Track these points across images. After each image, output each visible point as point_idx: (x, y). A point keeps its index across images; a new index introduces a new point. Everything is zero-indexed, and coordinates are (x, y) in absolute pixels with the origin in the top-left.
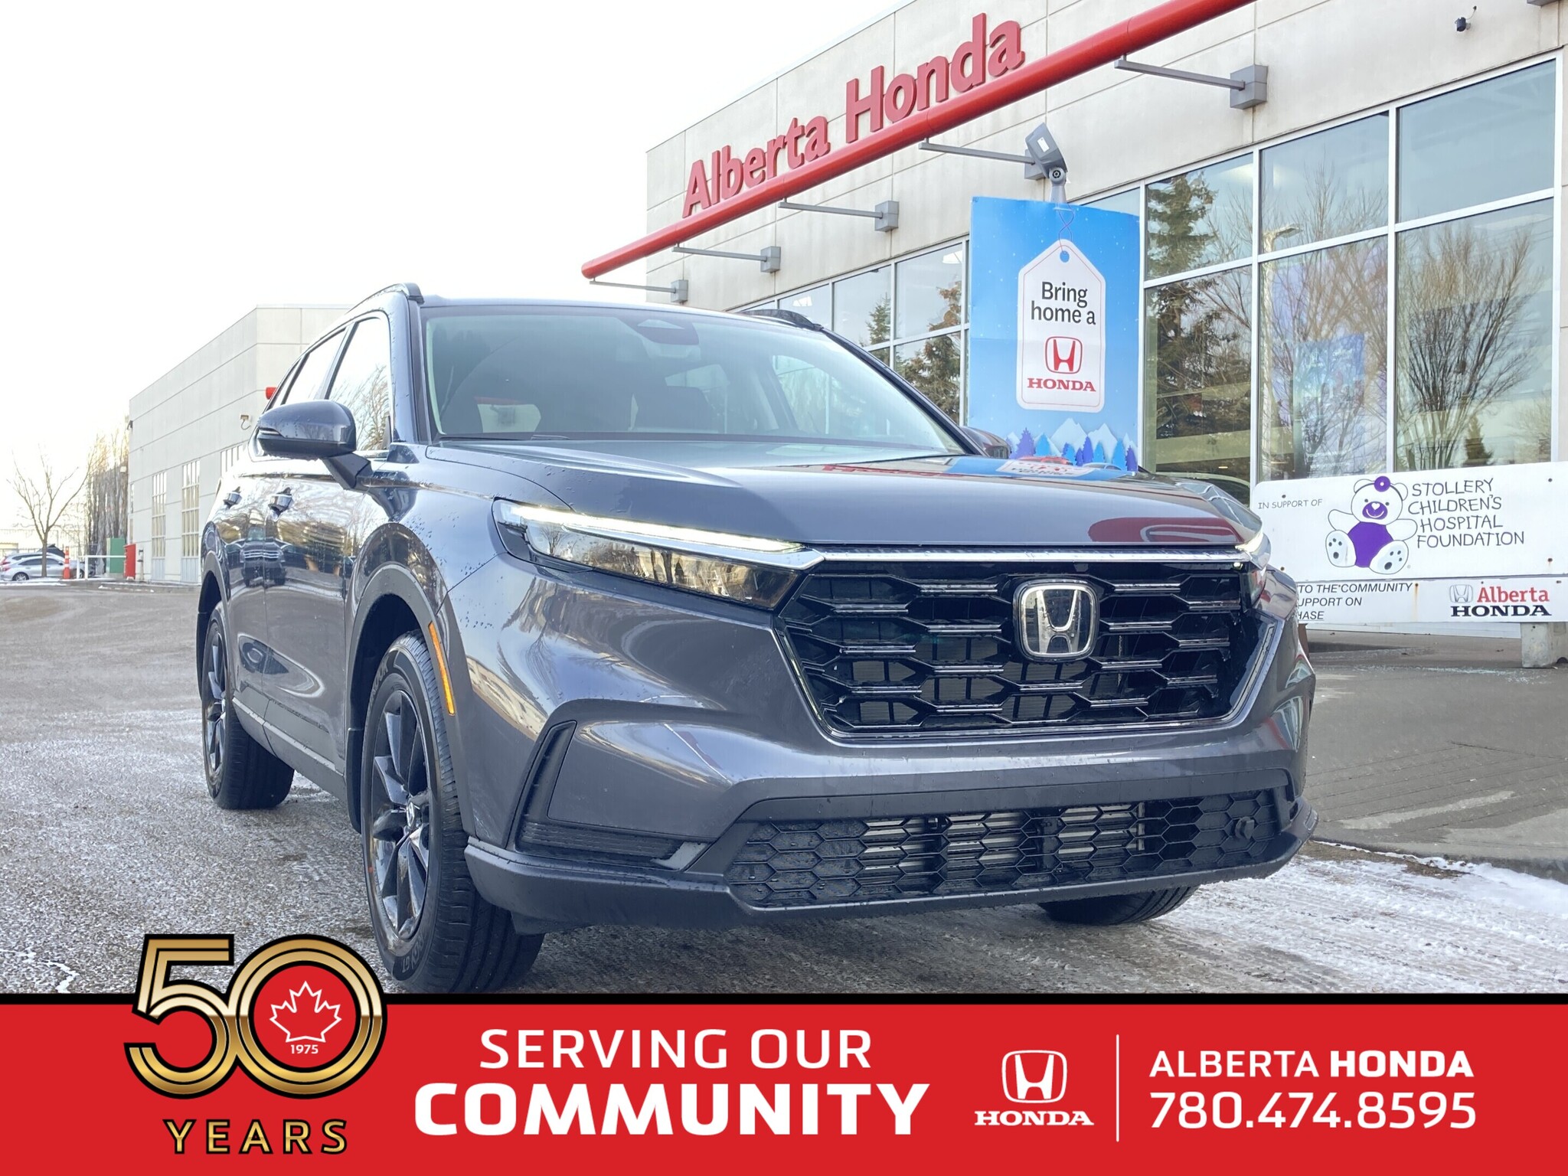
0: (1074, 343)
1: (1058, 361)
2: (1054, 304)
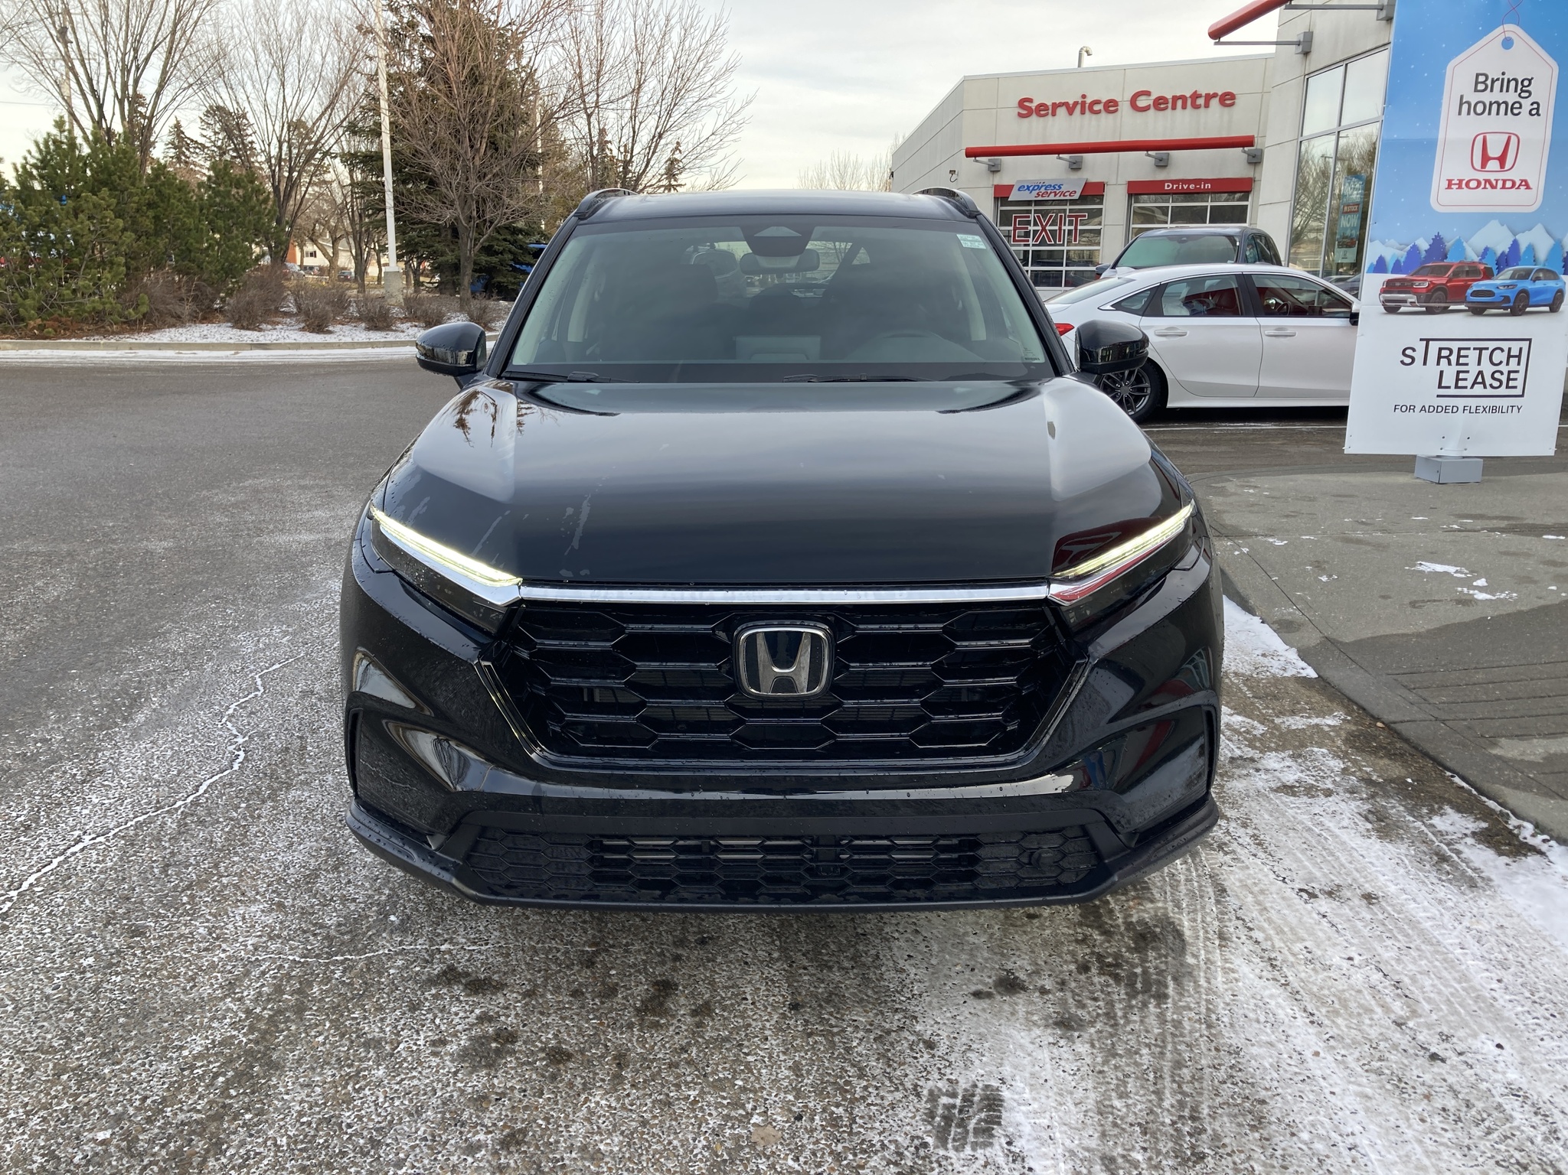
0: (1509, 139)
1: (1486, 159)
2: (1487, 97)
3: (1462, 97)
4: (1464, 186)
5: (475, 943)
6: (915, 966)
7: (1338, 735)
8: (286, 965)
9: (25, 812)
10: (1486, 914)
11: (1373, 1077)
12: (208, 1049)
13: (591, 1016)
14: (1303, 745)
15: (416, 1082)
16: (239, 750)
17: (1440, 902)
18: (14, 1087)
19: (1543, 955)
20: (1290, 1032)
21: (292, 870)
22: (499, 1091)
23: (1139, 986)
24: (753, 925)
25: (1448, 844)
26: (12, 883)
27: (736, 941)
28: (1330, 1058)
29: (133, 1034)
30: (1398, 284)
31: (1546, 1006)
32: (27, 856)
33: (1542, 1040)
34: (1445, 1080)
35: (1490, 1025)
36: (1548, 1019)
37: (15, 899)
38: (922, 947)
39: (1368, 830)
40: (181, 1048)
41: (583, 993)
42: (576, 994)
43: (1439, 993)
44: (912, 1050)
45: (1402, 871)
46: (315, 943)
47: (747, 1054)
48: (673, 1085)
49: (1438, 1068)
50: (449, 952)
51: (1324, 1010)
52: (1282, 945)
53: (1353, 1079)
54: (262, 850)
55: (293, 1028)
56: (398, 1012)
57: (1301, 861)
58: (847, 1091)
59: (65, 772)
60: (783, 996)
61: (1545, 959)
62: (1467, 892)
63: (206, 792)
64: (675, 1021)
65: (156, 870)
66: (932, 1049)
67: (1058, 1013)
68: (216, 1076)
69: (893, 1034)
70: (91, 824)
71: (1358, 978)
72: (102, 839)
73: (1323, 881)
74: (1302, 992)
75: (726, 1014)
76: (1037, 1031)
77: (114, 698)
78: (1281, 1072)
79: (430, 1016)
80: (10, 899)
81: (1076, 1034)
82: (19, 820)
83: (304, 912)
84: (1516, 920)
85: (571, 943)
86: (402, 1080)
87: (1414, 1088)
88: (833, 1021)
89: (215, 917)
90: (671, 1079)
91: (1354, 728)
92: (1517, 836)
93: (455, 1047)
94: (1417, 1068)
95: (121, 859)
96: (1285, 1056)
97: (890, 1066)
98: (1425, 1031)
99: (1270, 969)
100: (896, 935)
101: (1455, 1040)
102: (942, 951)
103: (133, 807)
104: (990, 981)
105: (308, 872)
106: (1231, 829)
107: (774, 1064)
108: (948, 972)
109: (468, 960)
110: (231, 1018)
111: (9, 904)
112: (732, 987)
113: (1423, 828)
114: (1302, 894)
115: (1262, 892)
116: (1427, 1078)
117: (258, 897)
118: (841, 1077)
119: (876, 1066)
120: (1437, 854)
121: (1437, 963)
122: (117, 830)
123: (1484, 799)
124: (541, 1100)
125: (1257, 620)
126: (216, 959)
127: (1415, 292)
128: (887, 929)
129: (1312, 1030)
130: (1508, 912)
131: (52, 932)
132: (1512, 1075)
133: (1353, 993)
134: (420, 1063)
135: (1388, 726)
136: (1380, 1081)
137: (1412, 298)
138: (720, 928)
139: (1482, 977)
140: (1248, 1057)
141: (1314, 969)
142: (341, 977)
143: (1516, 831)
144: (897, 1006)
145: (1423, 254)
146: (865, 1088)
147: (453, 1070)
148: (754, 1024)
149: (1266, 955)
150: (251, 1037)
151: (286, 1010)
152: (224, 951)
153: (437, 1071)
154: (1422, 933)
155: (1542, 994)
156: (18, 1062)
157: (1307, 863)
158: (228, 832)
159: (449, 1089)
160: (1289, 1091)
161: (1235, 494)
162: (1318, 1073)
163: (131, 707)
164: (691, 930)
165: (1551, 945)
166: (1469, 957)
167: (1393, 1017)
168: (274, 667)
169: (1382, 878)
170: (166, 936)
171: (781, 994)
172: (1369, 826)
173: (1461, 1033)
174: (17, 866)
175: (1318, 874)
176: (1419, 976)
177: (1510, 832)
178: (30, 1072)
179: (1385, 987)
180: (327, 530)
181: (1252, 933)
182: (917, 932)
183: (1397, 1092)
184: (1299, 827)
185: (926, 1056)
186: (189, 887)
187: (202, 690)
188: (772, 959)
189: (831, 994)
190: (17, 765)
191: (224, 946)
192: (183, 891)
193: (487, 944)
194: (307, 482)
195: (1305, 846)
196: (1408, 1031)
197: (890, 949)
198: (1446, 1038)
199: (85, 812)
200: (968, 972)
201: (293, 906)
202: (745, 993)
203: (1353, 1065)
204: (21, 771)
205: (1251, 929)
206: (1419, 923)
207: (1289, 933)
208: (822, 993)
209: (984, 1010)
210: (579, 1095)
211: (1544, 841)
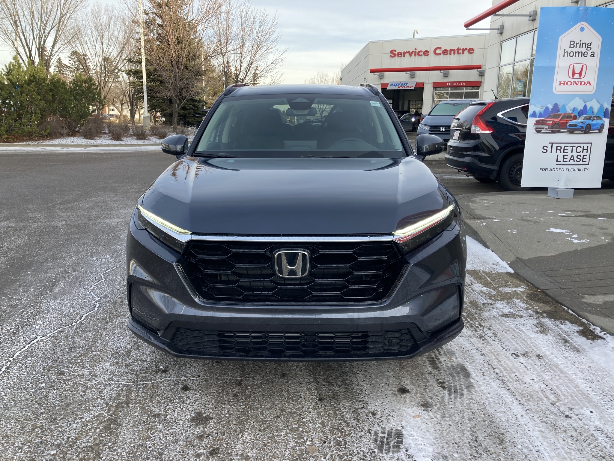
0: (583, 66)
3: (565, 50)
4: (566, 84)
5: (194, 377)
6: (366, 384)
7: (524, 295)
8: (121, 386)
9: (13, 327)
10: (584, 362)
11: (544, 424)
12: (92, 419)
13: (241, 404)
14: (510, 298)
15: (175, 430)
16: (97, 303)
17: (566, 358)
18: (17, 434)
19: (606, 377)
20: (512, 407)
21: (121, 349)
22: (207, 433)
23: (453, 390)
24: (302, 369)
25: (568, 336)
26: (10, 355)
27: (296, 375)
28: (528, 418)
29: (62, 413)
30: (541, 122)
31: (608, 397)
32: (15, 344)
33: (608, 409)
34: (571, 425)
35: (587, 404)
36: (609, 401)
37: (12, 361)
38: (368, 377)
39: (537, 331)
40: (82, 418)
41: (238, 396)
42: (235, 396)
43: (568, 392)
44: (367, 416)
45: (551, 346)
46: (133, 377)
47: (303, 418)
48: (275, 430)
49: (569, 420)
50: (184, 380)
51: (524, 399)
52: (507, 375)
53: (536, 425)
54: (108, 342)
55: (125, 410)
56: (166, 404)
57: (512, 343)
58: (342, 432)
59: (28, 312)
60: (316, 396)
61: (607, 379)
62: (576, 354)
63: (84, 319)
64: (274, 406)
65: (67, 349)
66: (375, 415)
67: (422, 401)
68: (96, 429)
69: (359, 410)
70: (40, 332)
71: (536, 386)
72: (44, 338)
73: (521, 350)
74: (515, 392)
75: (294, 403)
76: (414, 408)
77: (46, 283)
78: (509, 423)
79: (179, 405)
80: (10, 361)
81: (430, 409)
82: (11, 330)
83: (127, 366)
84: (595, 364)
85: (232, 376)
86: (169, 430)
87: (560, 428)
88: (336, 405)
89: (91, 367)
90: (274, 428)
91: (530, 292)
92: (594, 332)
93: (189, 417)
94: (561, 420)
95: (53, 345)
96: (510, 417)
97: (359, 422)
98: (563, 407)
99: (503, 384)
100: (358, 372)
101: (574, 410)
102: (376, 378)
103: (56, 325)
104: (396, 389)
105: (127, 350)
106: (485, 331)
107: (314, 422)
108: (379, 386)
109: (192, 383)
110: (101, 406)
111: (9, 363)
112: (296, 393)
113: (558, 329)
114: (513, 355)
115: (498, 354)
116: (565, 424)
117: (108, 360)
118: (340, 427)
119: (353, 422)
120: (564, 339)
121: (566, 381)
122: (50, 334)
123: (581, 318)
124: (224, 437)
125: (490, 251)
126: (93, 384)
127: (548, 125)
128: (354, 370)
129: (520, 406)
130: (592, 361)
131: (27, 374)
132: (597, 423)
133: (535, 393)
134: (176, 423)
135: (543, 291)
136: (547, 426)
137: (546, 127)
138: (290, 370)
139: (584, 386)
140: (496, 417)
141: (519, 384)
142: (143, 390)
143: (593, 331)
144: (360, 399)
145: (550, 110)
146: (350, 431)
147: (189, 425)
148: (305, 407)
149: (501, 378)
150: (109, 414)
151: (122, 403)
152: (96, 381)
153: (183, 426)
154: (560, 369)
155: (607, 392)
156: (17, 424)
157: (514, 343)
158: (95, 335)
159: (188, 433)
160: (512, 430)
161: (479, 202)
162: (523, 423)
163: (52, 286)
164: (279, 371)
165: (609, 373)
166: (578, 378)
167: (550, 401)
168: (108, 271)
169: (543, 349)
170: (72, 375)
171: (315, 395)
172: (537, 329)
173: (577, 407)
174: (12, 348)
175: (519, 348)
176: (559, 386)
177: (591, 331)
178: (23, 428)
179: (547, 390)
180: (126, 218)
181: (495, 370)
182: (366, 371)
183: (554, 430)
184: (511, 330)
185: (372, 418)
186: (80, 356)
187: (80, 280)
188: (310, 382)
189: (334, 395)
190: (9, 309)
191: (96, 379)
192: (78, 357)
193: (199, 377)
194: (116, 199)
195: (513, 337)
196: (556, 407)
197: (356, 378)
198: (571, 409)
199: (37, 327)
200: (387, 386)
201: (122, 363)
202: (301, 395)
203: (536, 420)
204: (11, 311)
205: (494, 369)
206: (558, 366)
207: (509, 370)
208: (331, 395)
209: (394, 400)
210: (239, 435)
211: (605, 334)
